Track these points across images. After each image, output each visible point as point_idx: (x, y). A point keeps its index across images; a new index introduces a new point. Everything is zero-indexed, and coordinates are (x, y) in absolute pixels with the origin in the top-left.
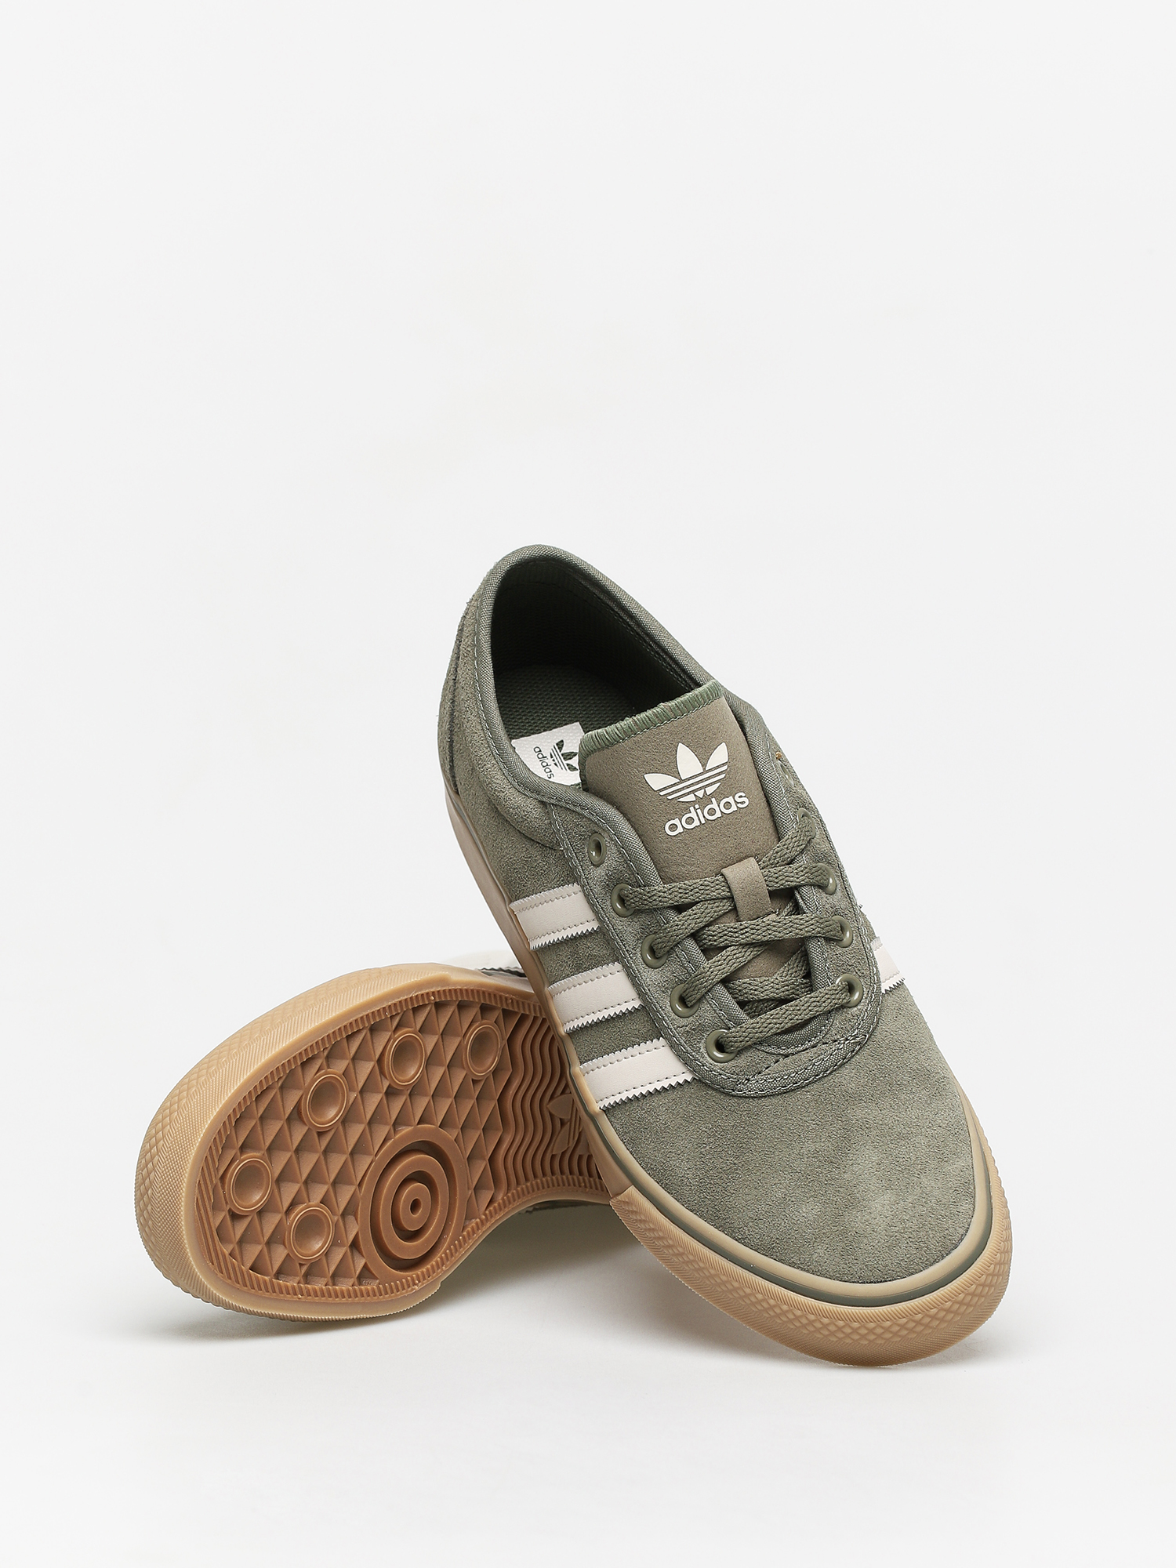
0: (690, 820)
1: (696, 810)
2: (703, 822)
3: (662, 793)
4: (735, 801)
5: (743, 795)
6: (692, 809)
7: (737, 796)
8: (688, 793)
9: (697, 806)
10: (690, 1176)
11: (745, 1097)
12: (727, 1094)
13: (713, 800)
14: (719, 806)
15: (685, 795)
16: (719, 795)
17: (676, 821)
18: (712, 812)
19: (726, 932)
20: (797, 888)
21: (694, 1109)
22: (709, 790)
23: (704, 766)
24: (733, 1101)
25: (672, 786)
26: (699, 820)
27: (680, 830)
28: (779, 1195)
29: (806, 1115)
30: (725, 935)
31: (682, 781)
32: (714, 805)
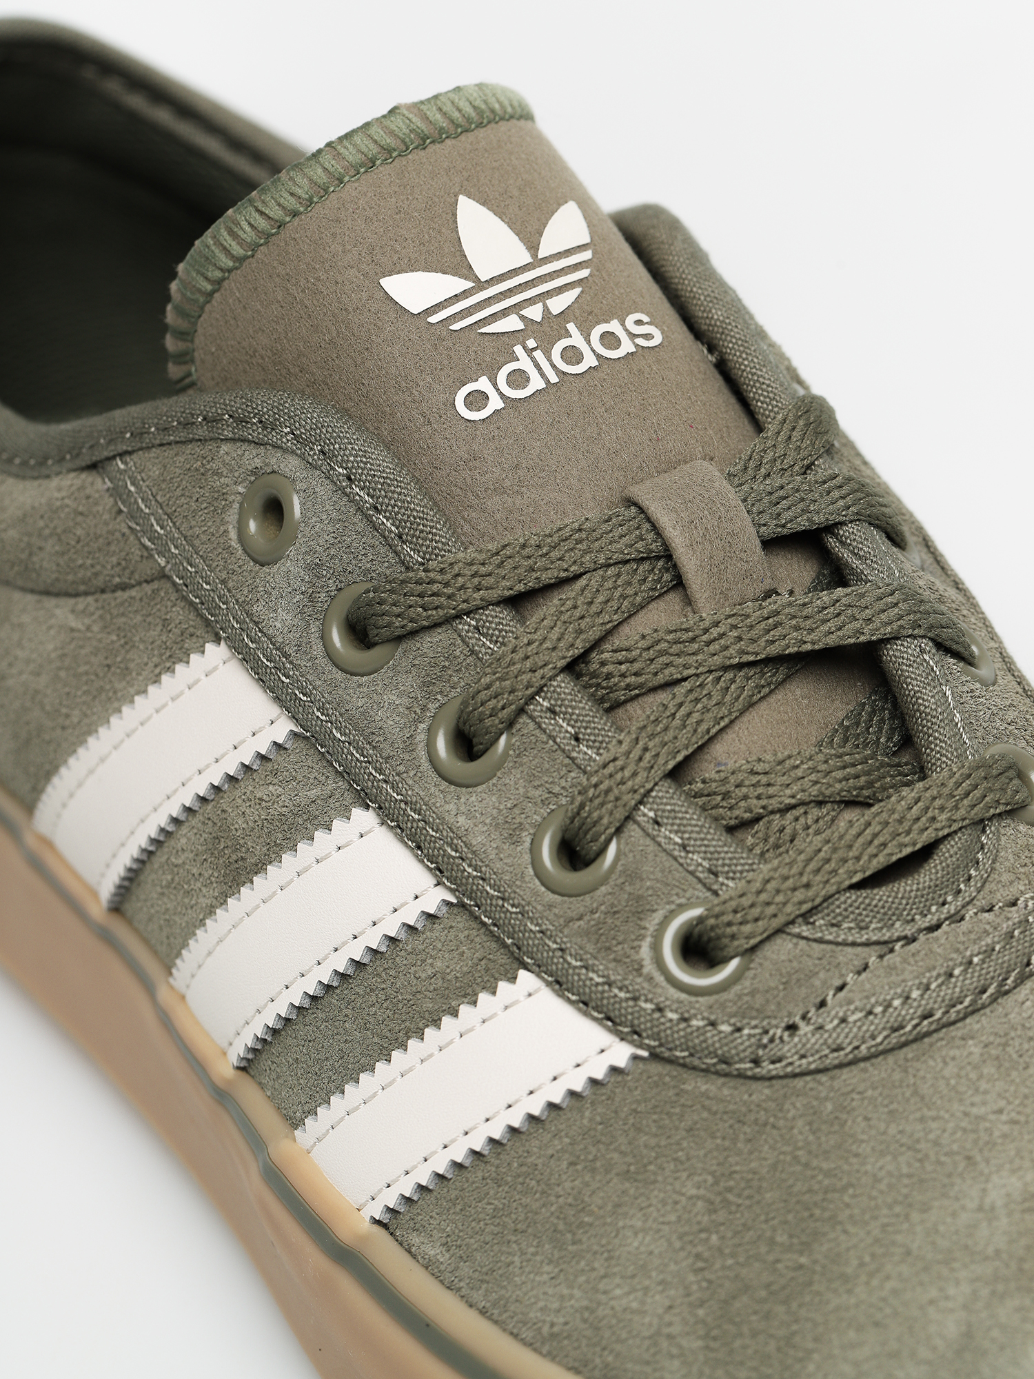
0: (518, 379)
1: (529, 352)
2: (554, 379)
3: (433, 319)
4: (626, 330)
5: (646, 319)
6: (518, 350)
7: (630, 320)
8: (505, 313)
9: (531, 343)
10: (675, 1330)
11: (795, 1075)
12: (741, 1075)
13: (571, 327)
14: (588, 342)
15: (494, 317)
16: (585, 315)
17: (483, 384)
18: (572, 355)
19: (664, 645)
20: (831, 528)
21: (653, 1142)
22: (558, 304)
23: (533, 247)
24: (762, 1092)
25: (456, 298)
26: (543, 375)
27: (495, 403)
28: (952, 1328)
29: (977, 1099)
30: (663, 653)
31: (481, 285)
32: (576, 339)
